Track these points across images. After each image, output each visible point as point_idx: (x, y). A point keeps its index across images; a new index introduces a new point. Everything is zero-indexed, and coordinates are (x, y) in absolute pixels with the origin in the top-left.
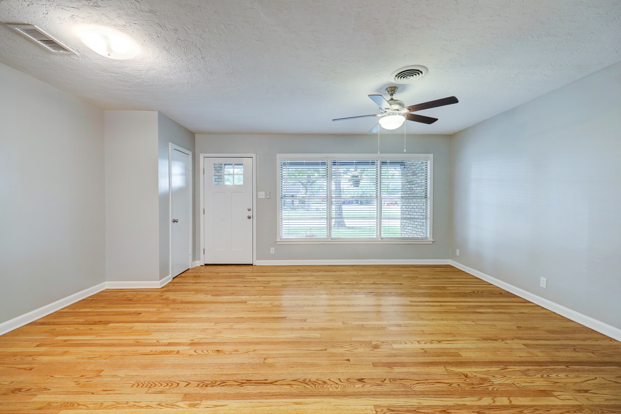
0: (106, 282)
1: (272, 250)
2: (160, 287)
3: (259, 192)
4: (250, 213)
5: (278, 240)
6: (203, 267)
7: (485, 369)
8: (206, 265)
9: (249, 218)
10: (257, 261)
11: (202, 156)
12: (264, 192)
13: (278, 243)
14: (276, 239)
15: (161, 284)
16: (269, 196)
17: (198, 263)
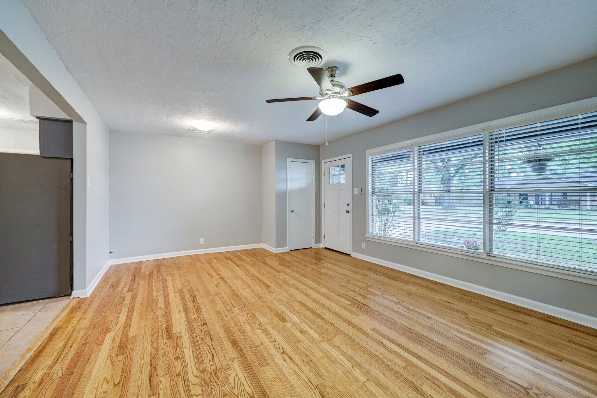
0: (262, 244)
1: (364, 244)
2: (275, 252)
3: (354, 189)
4: (348, 208)
5: (367, 236)
6: (323, 249)
7: (243, 380)
8: (326, 248)
9: (348, 212)
10: (353, 253)
11: (323, 162)
12: (358, 189)
13: (367, 239)
14: (366, 235)
15: (276, 251)
16: (360, 192)
17: (322, 246)
